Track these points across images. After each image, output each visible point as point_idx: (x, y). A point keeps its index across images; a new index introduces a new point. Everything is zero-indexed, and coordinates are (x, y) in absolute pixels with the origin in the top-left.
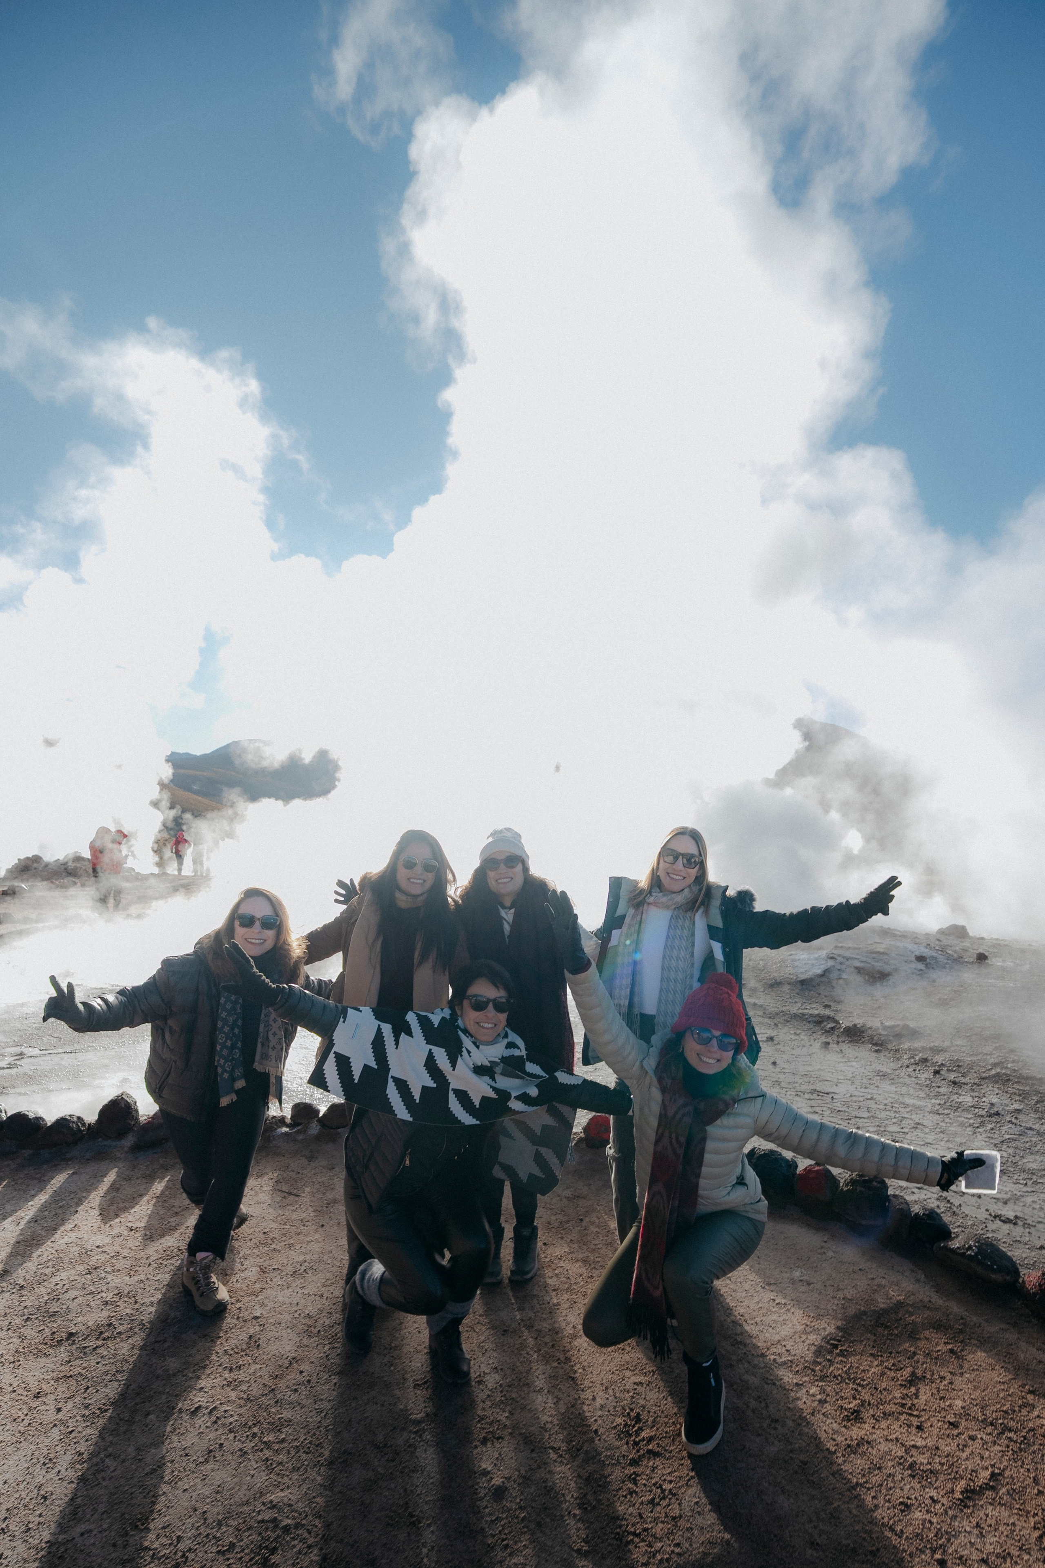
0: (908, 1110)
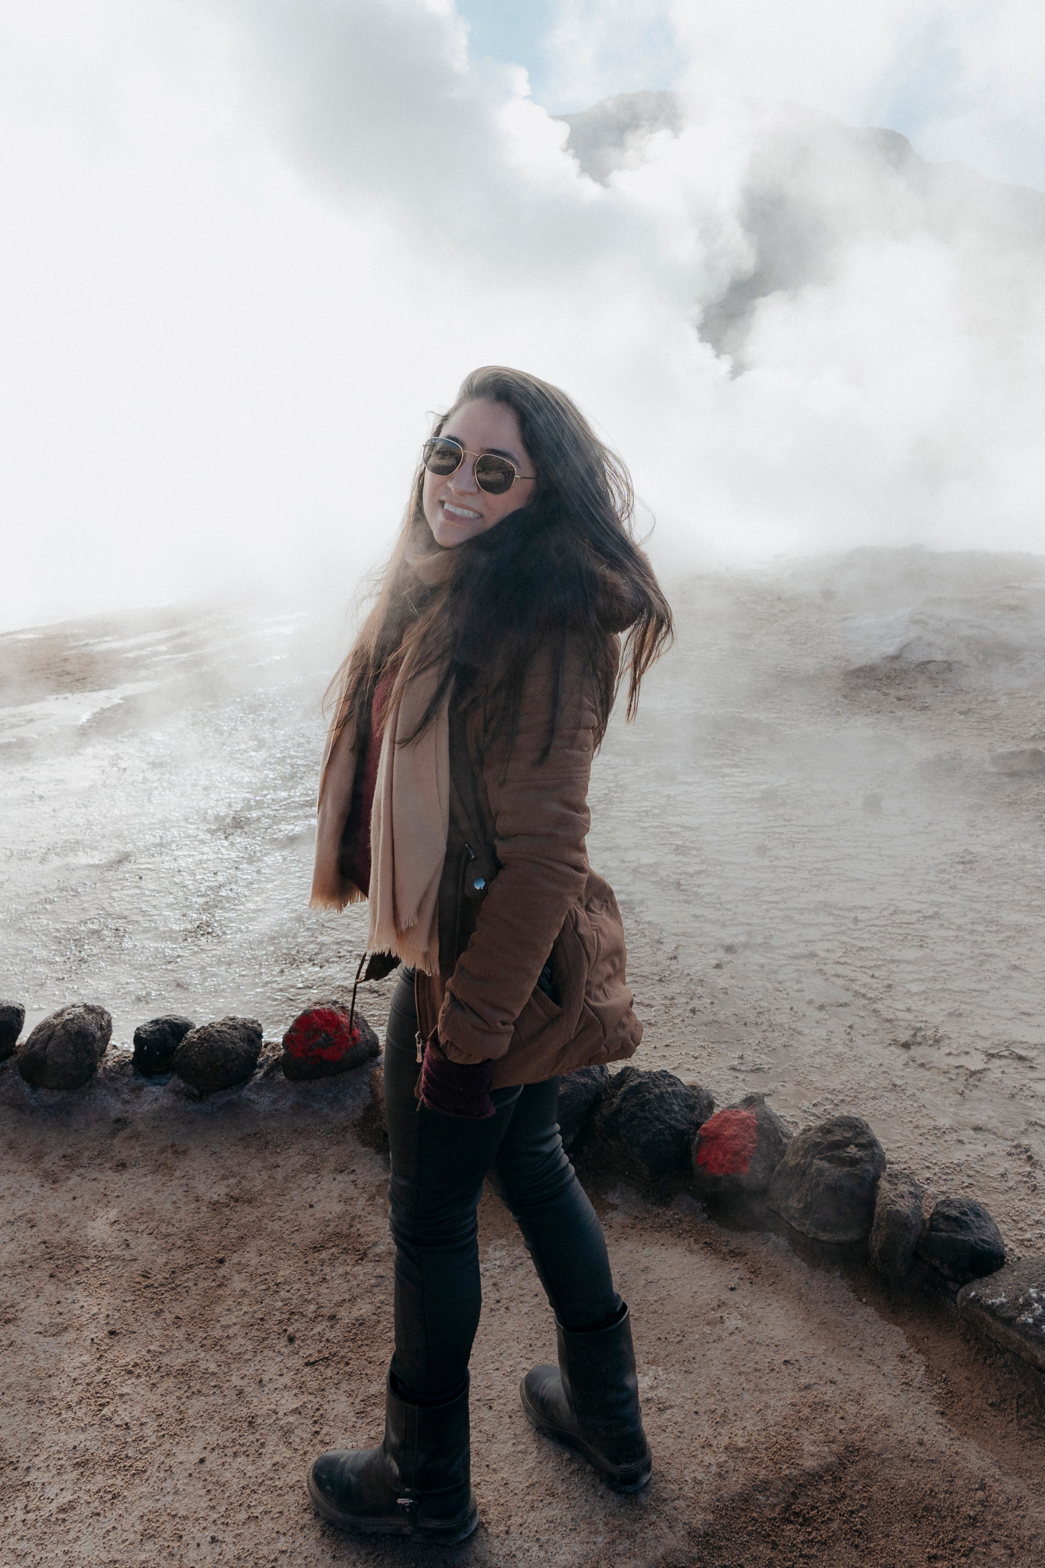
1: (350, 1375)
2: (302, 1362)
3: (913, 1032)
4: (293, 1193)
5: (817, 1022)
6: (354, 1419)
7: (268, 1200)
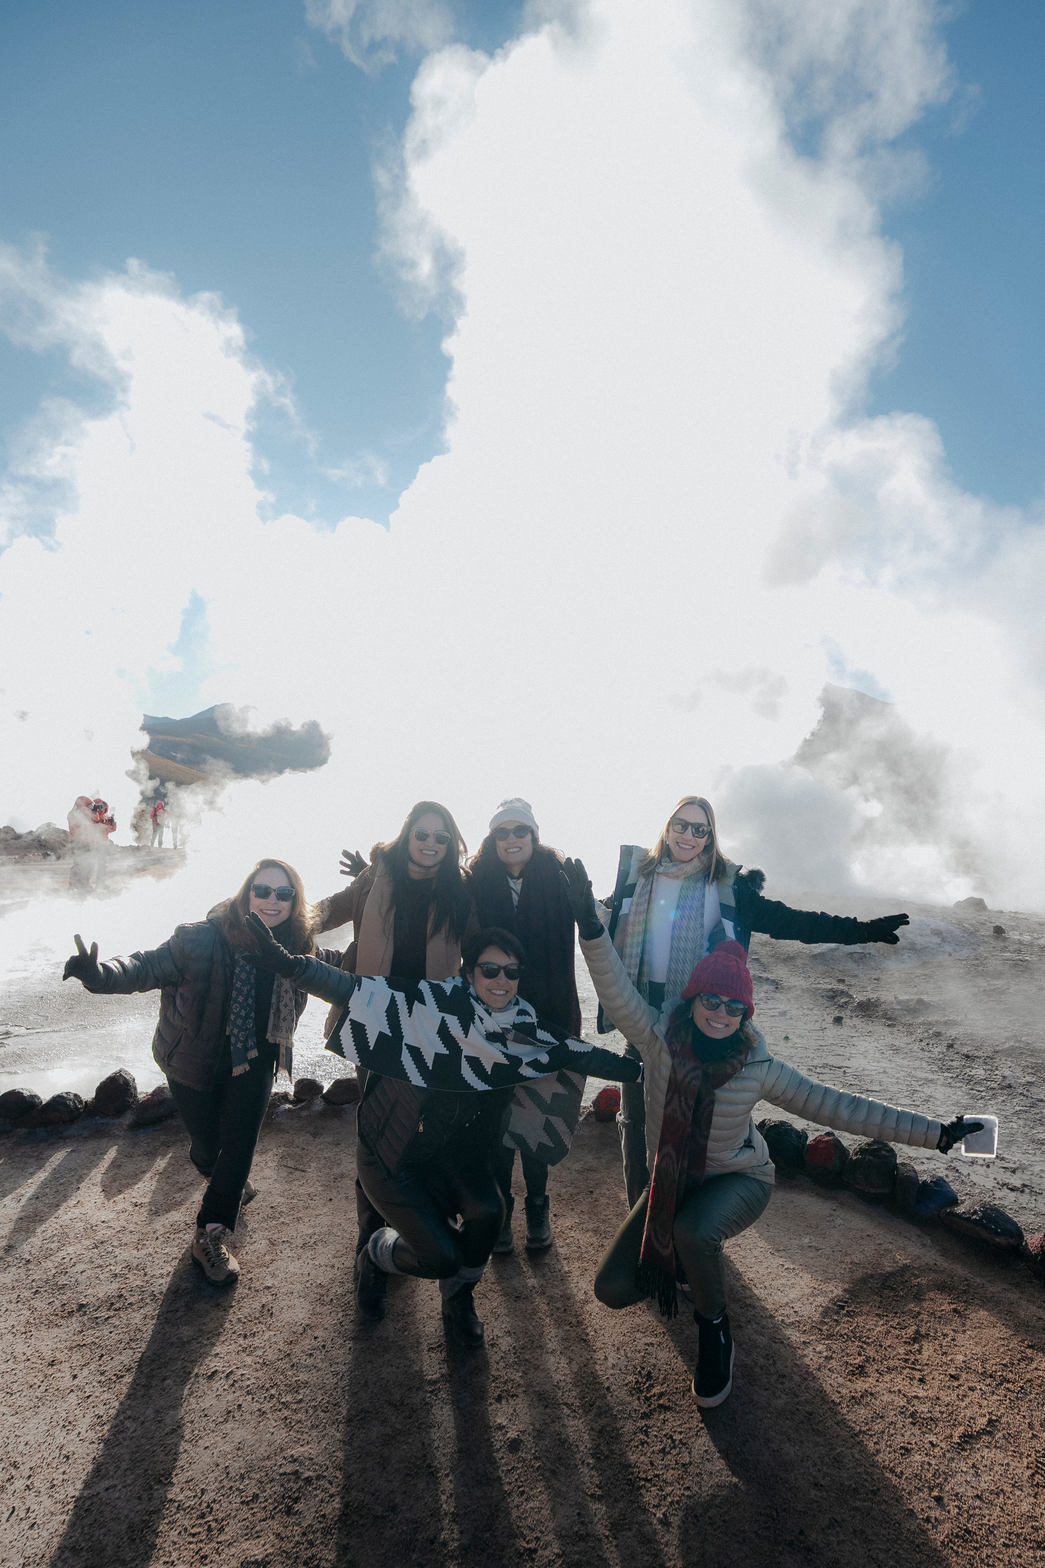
0: (920, 1083)
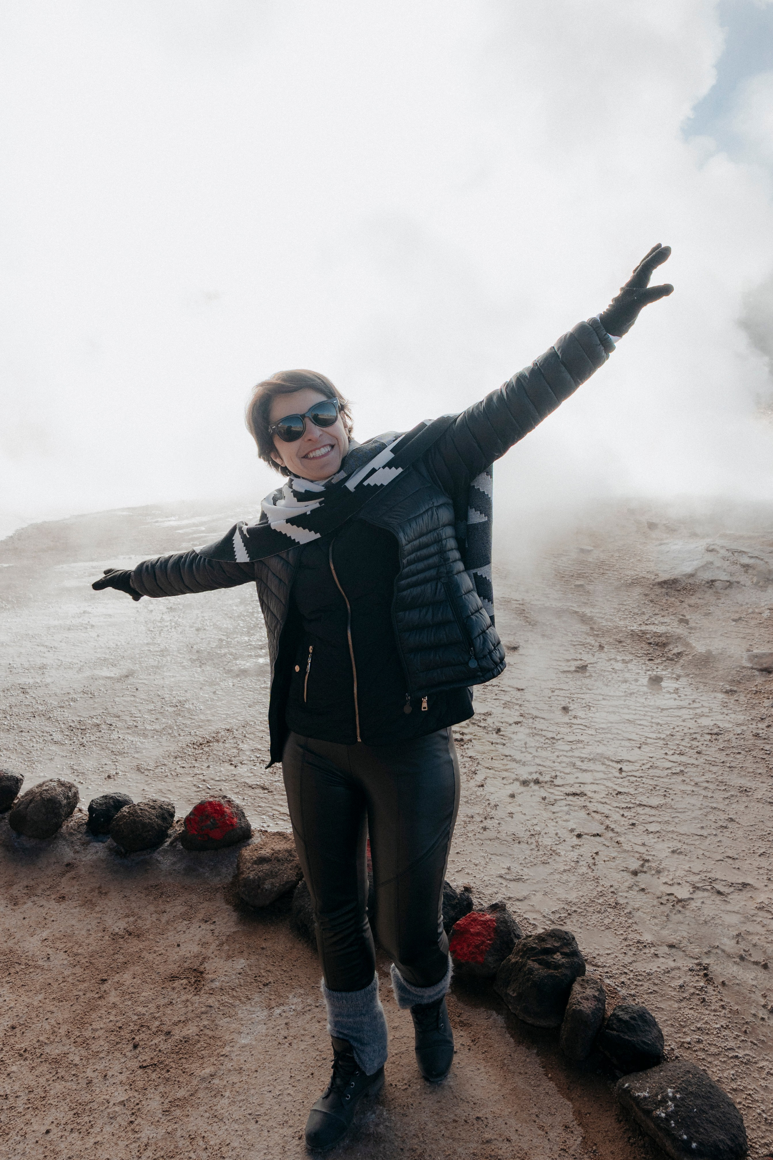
1: (168, 1080)
2: (138, 1064)
3: (642, 862)
4: (169, 934)
5: (573, 847)
6: (160, 1116)
7: (151, 937)
